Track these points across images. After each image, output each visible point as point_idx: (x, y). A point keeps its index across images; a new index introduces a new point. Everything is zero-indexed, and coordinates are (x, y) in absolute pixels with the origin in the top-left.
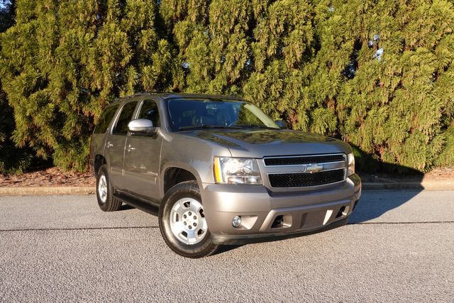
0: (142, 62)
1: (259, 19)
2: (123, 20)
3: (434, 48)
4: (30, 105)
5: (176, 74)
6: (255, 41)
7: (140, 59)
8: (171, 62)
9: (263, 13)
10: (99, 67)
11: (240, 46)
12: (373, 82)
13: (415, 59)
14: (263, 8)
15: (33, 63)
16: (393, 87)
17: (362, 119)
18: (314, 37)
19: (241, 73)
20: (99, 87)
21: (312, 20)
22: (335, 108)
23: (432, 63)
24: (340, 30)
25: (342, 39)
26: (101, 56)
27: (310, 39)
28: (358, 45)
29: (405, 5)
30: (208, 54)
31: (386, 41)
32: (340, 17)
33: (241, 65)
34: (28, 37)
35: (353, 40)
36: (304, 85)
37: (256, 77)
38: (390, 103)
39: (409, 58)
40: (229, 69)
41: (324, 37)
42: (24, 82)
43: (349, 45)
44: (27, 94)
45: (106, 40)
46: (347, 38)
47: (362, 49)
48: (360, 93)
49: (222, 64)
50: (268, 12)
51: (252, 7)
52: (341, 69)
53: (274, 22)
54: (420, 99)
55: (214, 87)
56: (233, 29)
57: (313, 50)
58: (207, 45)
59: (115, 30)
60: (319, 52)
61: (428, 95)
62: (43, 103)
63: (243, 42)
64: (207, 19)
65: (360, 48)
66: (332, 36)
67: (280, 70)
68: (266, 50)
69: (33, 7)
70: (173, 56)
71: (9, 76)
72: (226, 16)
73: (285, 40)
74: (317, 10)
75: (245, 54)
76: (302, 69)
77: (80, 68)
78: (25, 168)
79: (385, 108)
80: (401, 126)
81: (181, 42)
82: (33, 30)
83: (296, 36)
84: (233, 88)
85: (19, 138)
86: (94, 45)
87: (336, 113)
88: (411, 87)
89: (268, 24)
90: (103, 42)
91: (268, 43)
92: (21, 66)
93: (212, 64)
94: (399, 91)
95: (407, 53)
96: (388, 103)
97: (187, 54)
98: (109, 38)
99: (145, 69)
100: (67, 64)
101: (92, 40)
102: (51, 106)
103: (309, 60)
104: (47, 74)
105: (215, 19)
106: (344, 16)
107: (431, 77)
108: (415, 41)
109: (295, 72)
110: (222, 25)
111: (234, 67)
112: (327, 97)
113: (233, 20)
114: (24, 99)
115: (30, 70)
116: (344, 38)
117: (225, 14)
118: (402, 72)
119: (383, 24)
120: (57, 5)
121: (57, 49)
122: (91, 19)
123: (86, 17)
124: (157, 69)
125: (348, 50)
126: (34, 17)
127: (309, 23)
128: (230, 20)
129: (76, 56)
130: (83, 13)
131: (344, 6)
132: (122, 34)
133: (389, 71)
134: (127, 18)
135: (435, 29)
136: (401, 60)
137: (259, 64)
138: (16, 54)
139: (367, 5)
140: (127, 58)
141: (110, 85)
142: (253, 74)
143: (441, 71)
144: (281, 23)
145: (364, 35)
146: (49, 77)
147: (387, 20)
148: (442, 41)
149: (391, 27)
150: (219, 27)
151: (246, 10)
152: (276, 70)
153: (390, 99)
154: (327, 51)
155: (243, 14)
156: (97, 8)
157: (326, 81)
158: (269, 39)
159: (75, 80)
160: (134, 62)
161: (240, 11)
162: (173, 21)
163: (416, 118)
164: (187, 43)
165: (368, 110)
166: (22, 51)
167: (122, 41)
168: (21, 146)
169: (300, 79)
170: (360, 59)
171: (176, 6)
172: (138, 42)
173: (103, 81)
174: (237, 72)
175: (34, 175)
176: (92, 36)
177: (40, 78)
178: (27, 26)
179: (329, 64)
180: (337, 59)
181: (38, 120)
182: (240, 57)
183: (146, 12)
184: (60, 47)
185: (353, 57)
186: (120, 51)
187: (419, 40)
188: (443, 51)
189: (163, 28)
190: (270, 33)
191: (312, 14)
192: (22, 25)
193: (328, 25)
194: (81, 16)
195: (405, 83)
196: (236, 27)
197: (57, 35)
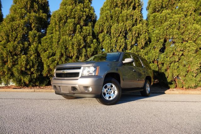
0: (87, 47)
1: (129, 32)
2: (81, 33)
3: (195, 41)
4: (49, 61)
5: (99, 51)
6: (127, 39)
7: (87, 46)
8: (97, 47)
9: (130, 30)
10: (73, 48)
11: (122, 41)
12: (172, 53)
13: (188, 45)
14: (130, 28)
15: (51, 48)
16: (180, 55)
17: (168, 67)
18: (149, 38)
19: (122, 50)
20: (73, 55)
21: (148, 33)
22: (157, 63)
23: (195, 46)
24: (158, 35)
26: (74, 44)
27: (147, 38)
29: (183, 26)
30: (110, 44)
31: (176, 39)
32: (158, 31)
33: (122, 47)
34: (50, 39)
35: (164, 39)
36: (146, 55)
39: (186, 44)
40: (118, 49)
41: (152, 38)
42: (48, 54)
43: (162, 40)
44: (48, 58)
45: (76, 39)
47: (167, 42)
48: (167, 58)
49: (115, 47)
50: (132, 29)
51: (126, 28)
52: (159, 49)
53: (134, 33)
54: (191, 60)
56: (119, 35)
57: (149, 43)
58: (110, 41)
59: (79, 36)
60: (151, 43)
62: (53, 61)
63: (123, 40)
64: (110, 33)
65: (166, 42)
66: (156, 38)
68: (131, 43)
69: (52, 30)
70: (98, 45)
71: (43, 52)
72: (117, 31)
73: (138, 39)
74: (149, 29)
75: (124, 44)
76: (145, 49)
77: (66, 49)
78: (46, 84)
79: (177, 63)
80: (184, 70)
81: (101, 40)
82: (52, 37)
83: (142, 37)
85: (45, 73)
86: (72, 41)
87: (158, 65)
88: (187, 55)
89: (132, 34)
90: (74, 40)
91: (132, 40)
92: (47, 49)
93: (112, 47)
94: (183, 57)
95: (184, 43)
96: (178, 61)
97: (103, 44)
98: (77, 38)
99: (89, 49)
100: (62, 47)
101: (71, 39)
102: (56, 62)
103: (147, 46)
104: (55, 51)
105: (113, 32)
106: (159, 31)
107: (195, 51)
108: (188, 38)
109: (142, 50)
110: (115, 34)
111: (120, 48)
112: (154, 59)
113: (119, 32)
114: (47, 60)
115: (50, 50)
116: (160, 38)
118: (183, 50)
119: (175, 33)
120: (60, 29)
123: (69, 32)
124: (92, 49)
125: (162, 42)
126: (52, 33)
127: (147, 33)
129: (65, 45)
130: (68, 31)
131: (159, 27)
132: (81, 37)
133: (179, 49)
134: (83, 32)
135: (195, 34)
136: (183, 45)
137: (129, 47)
138: (46, 45)
139: (168, 26)
140: (82, 45)
141: (76, 54)
143: (199, 49)
144: (137, 33)
145: (168, 37)
146: (56, 52)
147: (176, 31)
148: (198, 39)
149: (178, 34)
150: (114, 35)
151: (124, 29)
152: (135, 49)
153: (179, 60)
154: (153, 43)
155: (123, 30)
156: (73, 29)
157: (154, 54)
158: (132, 38)
159: (65, 53)
160: (85, 47)
161: (122, 29)
162: (98, 34)
163: (190, 67)
164: (103, 41)
165: (170, 64)
166: (48, 44)
167: (81, 40)
168: (45, 76)
169: (144, 52)
170: (166, 45)
171: (99, 28)
172: (86, 40)
173: (74, 53)
174: (121, 50)
175: (48, 87)
176: (71, 38)
177: (53, 53)
178: (50, 36)
179: (154, 48)
180: (158, 46)
181: (51, 67)
182: (122, 45)
183: (89, 30)
184: (60, 42)
185: (164, 45)
186: (80, 43)
187: (189, 38)
188: (199, 42)
189: (95, 36)
190: (132, 36)
191: (148, 30)
192: (48, 36)
193: (154, 34)
194: (68, 32)
195: (185, 54)
196: (120, 34)
197: (59, 38)
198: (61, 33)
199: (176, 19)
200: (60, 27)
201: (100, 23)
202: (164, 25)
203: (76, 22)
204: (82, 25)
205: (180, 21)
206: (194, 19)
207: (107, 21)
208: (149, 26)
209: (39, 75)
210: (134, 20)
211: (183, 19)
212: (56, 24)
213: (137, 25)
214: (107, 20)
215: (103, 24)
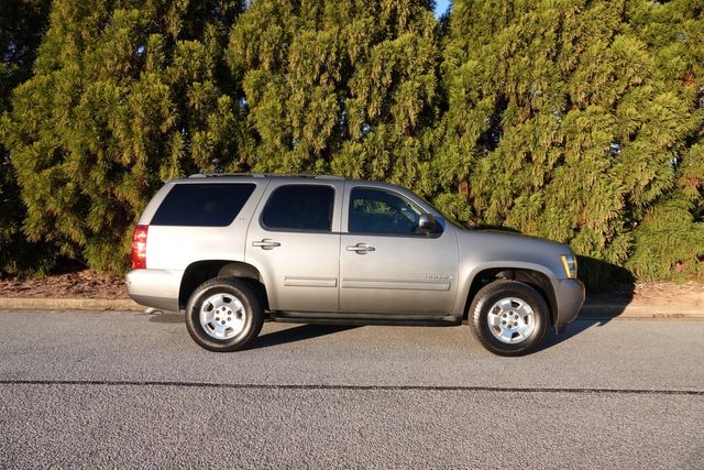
0: (194, 126)
1: (358, 66)
2: (168, 68)
3: (615, 105)
5: (243, 144)
6: (350, 97)
7: (189, 120)
8: (234, 126)
9: (363, 57)
10: (129, 132)
11: (325, 104)
12: (521, 155)
13: (583, 121)
14: (362, 50)
15: (51, 128)
16: (551, 163)
17: (505, 210)
18: (439, 90)
19: (327, 141)
20: (128, 161)
21: (437, 68)
22: (469, 193)
23: (610, 128)
24: (475, 81)
25: (477, 95)
26: (133, 117)
27: (431, 93)
28: (502, 103)
29: (570, 44)
30: (283, 116)
31: (541, 96)
32: (477, 62)
33: (328, 129)
34: (44, 92)
35: (494, 95)
36: (421, 160)
37: (351, 147)
38: (547, 187)
39: (574, 121)
40: (309, 135)
41: (452, 91)
42: (37, 154)
43: (488, 102)
44: (40, 168)
46: (484, 92)
47: (508, 109)
48: (504, 172)
49: (301, 129)
50: (370, 56)
51: (347, 49)
52: (475, 137)
53: (377, 69)
54: (590, 182)
55: (290, 161)
56: (318, 79)
57: (437, 110)
58: (283, 104)
59: (155, 82)
60: (446, 113)
61: (602, 175)
62: (59, 183)
63: (332, 97)
64: (286, 66)
65: (505, 107)
66: (464, 90)
67: (386, 138)
68: (366, 110)
70: (240, 119)
71: (19, 146)
72: (309, 61)
74: (445, 54)
75: (332, 116)
76: (419, 137)
77: (106, 134)
78: (47, 269)
79: (539, 194)
81: (249, 99)
82: (51, 84)
83: (409, 89)
84: (319, 163)
85: (32, 231)
86: (125, 103)
87: (471, 201)
88: (577, 164)
89: (368, 73)
91: (369, 100)
92: (37, 131)
93: (288, 129)
94: (560, 169)
96: (544, 187)
100: (89, 128)
101: (123, 95)
102: (70, 185)
103: (431, 125)
104: (67, 143)
106: (482, 61)
108: (584, 96)
109: (410, 141)
110: (302, 75)
111: (316, 133)
112: (455, 177)
113: (317, 67)
114: (36, 177)
115: (46, 137)
116: (480, 91)
117: (306, 59)
118: (564, 142)
119: (536, 73)
120: (83, 50)
121: (75, 109)
122: (123, 67)
123: (116, 65)
124: (214, 136)
125: (485, 109)
126: (57, 67)
127: (432, 72)
128: (314, 68)
129: (101, 118)
130: (112, 59)
131: (484, 48)
132: (163, 87)
133: (545, 141)
134: (174, 65)
135: (616, 79)
136: (563, 124)
137: (355, 131)
138: (29, 115)
139: (514, 45)
140: (169, 121)
141: (142, 158)
142: (346, 144)
143: (626, 139)
144: (388, 71)
145: (510, 88)
147: (543, 66)
148: (626, 96)
149: (548, 75)
150: (298, 77)
151: (337, 54)
152: (380, 138)
153: (548, 180)
154: (457, 113)
155: (333, 56)
156: (130, 52)
157: (454, 154)
158: (370, 92)
159: (100, 152)
161: (328, 54)
162: (242, 70)
163: (586, 209)
164: (258, 100)
165: (515, 196)
166: (36, 112)
167: (161, 96)
168: (35, 240)
169: (416, 150)
170: (505, 122)
171: (245, 50)
172: (188, 99)
173: (133, 150)
174: (321, 140)
177: (58, 149)
178: (45, 79)
179: (459, 131)
180: (469, 122)
181: (53, 206)
182: (327, 119)
183: (203, 58)
184: (80, 106)
185: (495, 120)
186: (158, 111)
187: (591, 95)
188: (628, 111)
189: (227, 80)
190: (372, 85)
191: (437, 60)
192: (41, 78)
193: (459, 75)
194: (109, 62)
195: (569, 158)
196: (322, 77)
197: (79, 88)
198: (88, 67)
199: (546, 14)
200: (80, 44)
201: (249, 27)
202: (500, 37)
203: (144, 21)
204: (175, 35)
205: (561, 24)
206: (623, 15)
207: (274, 19)
208: (446, 39)
209: (12, 235)
210: (386, 14)
211: (576, 13)
212: (65, 30)
213: (394, 37)
214: (276, 11)
215: (260, 31)
